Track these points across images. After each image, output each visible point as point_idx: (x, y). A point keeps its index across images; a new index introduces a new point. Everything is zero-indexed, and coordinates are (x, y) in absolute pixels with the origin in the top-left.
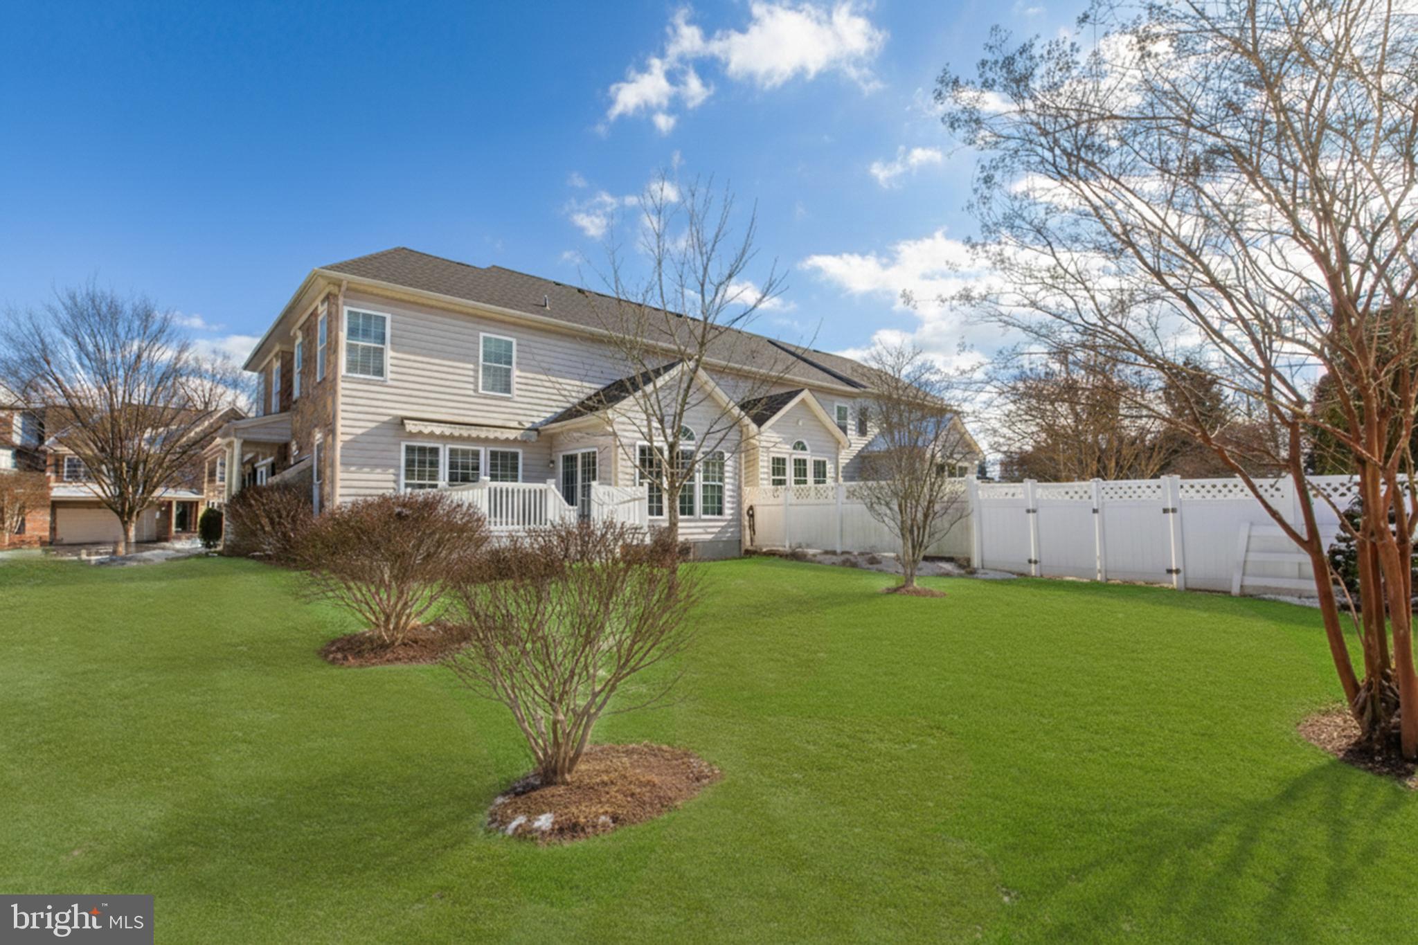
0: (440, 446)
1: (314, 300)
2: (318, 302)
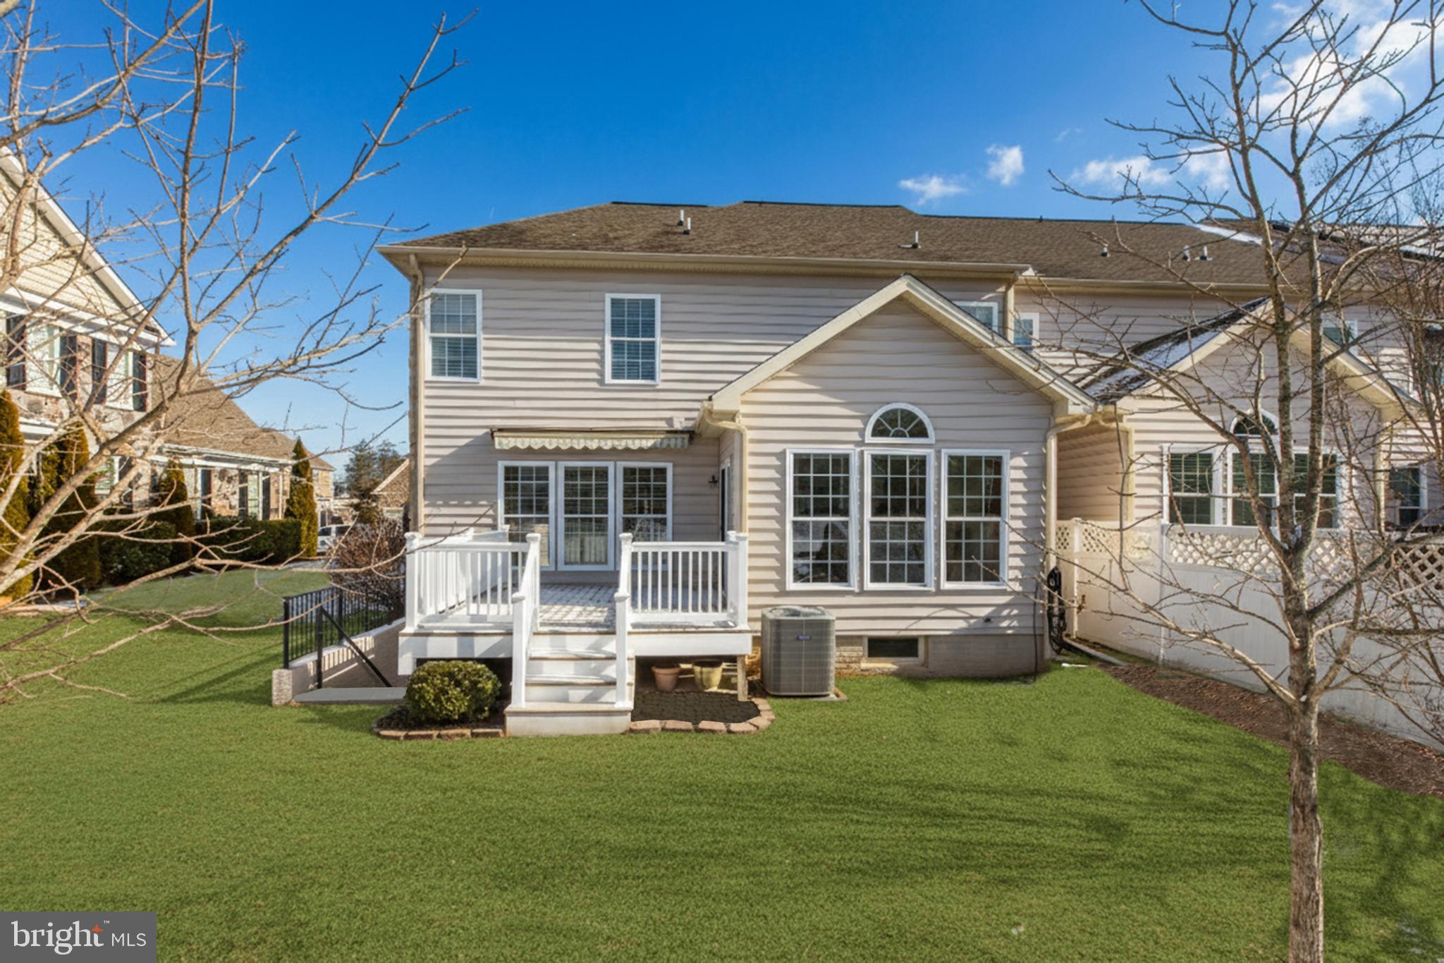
0: (551, 465)
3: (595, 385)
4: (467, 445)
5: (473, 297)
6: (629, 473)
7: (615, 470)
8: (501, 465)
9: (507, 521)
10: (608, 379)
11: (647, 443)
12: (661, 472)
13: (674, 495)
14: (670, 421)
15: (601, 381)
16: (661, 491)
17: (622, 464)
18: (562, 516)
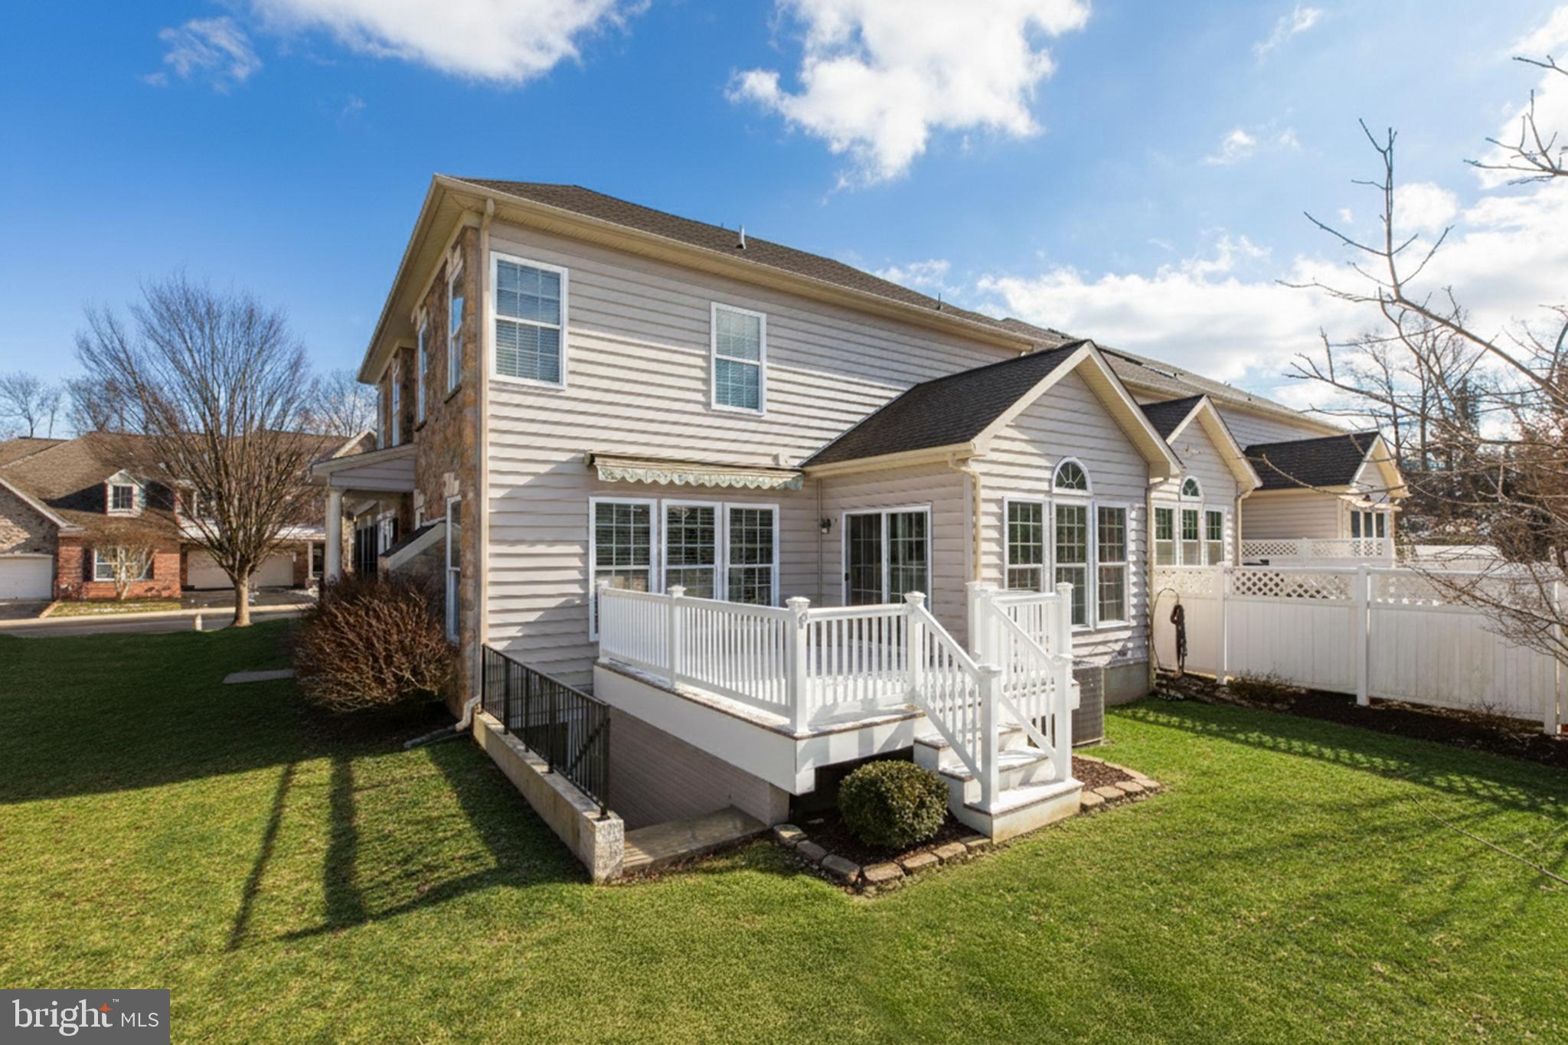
0: (652, 503)
1: (441, 250)
2: (448, 253)
3: (699, 409)
5: (556, 278)
6: (736, 514)
7: (722, 511)
8: (593, 501)
10: (715, 404)
12: (767, 516)
13: (781, 542)
15: (707, 404)
16: (768, 537)
17: (729, 506)
18: (665, 567)
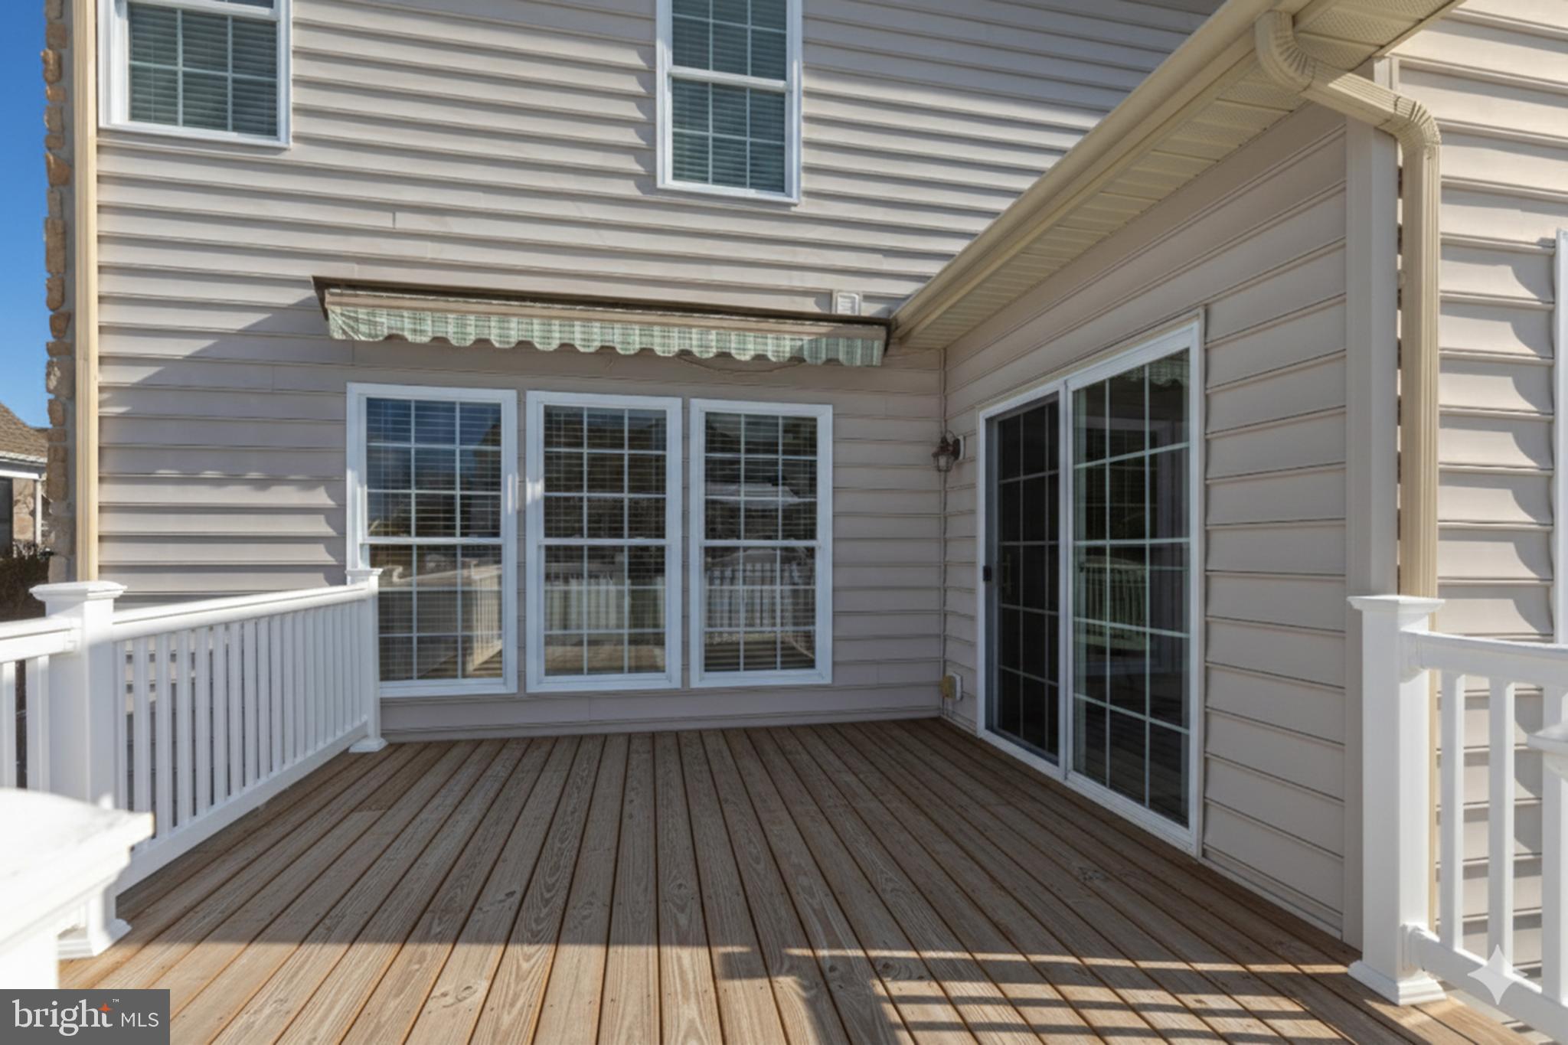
0: (506, 400)
3: (628, 189)
4: (244, 333)
7: (686, 421)
8: (358, 394)
9: (377, 555)
10: (667, 179)
11: (779, 344)
12: (804, 430)
14: (827, 296)
15: (647, 180)
18: (537, 538)
